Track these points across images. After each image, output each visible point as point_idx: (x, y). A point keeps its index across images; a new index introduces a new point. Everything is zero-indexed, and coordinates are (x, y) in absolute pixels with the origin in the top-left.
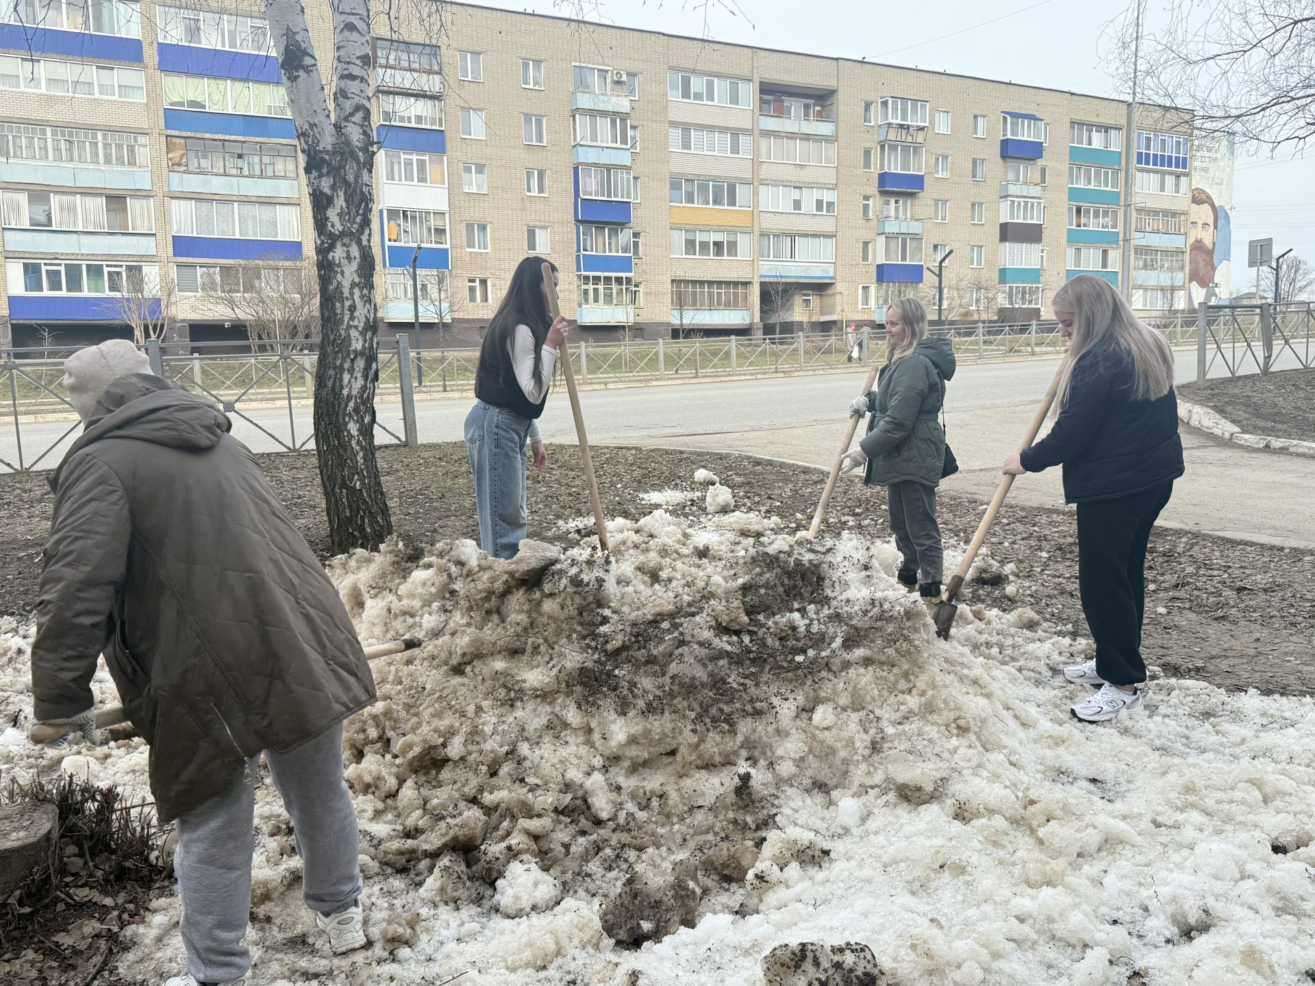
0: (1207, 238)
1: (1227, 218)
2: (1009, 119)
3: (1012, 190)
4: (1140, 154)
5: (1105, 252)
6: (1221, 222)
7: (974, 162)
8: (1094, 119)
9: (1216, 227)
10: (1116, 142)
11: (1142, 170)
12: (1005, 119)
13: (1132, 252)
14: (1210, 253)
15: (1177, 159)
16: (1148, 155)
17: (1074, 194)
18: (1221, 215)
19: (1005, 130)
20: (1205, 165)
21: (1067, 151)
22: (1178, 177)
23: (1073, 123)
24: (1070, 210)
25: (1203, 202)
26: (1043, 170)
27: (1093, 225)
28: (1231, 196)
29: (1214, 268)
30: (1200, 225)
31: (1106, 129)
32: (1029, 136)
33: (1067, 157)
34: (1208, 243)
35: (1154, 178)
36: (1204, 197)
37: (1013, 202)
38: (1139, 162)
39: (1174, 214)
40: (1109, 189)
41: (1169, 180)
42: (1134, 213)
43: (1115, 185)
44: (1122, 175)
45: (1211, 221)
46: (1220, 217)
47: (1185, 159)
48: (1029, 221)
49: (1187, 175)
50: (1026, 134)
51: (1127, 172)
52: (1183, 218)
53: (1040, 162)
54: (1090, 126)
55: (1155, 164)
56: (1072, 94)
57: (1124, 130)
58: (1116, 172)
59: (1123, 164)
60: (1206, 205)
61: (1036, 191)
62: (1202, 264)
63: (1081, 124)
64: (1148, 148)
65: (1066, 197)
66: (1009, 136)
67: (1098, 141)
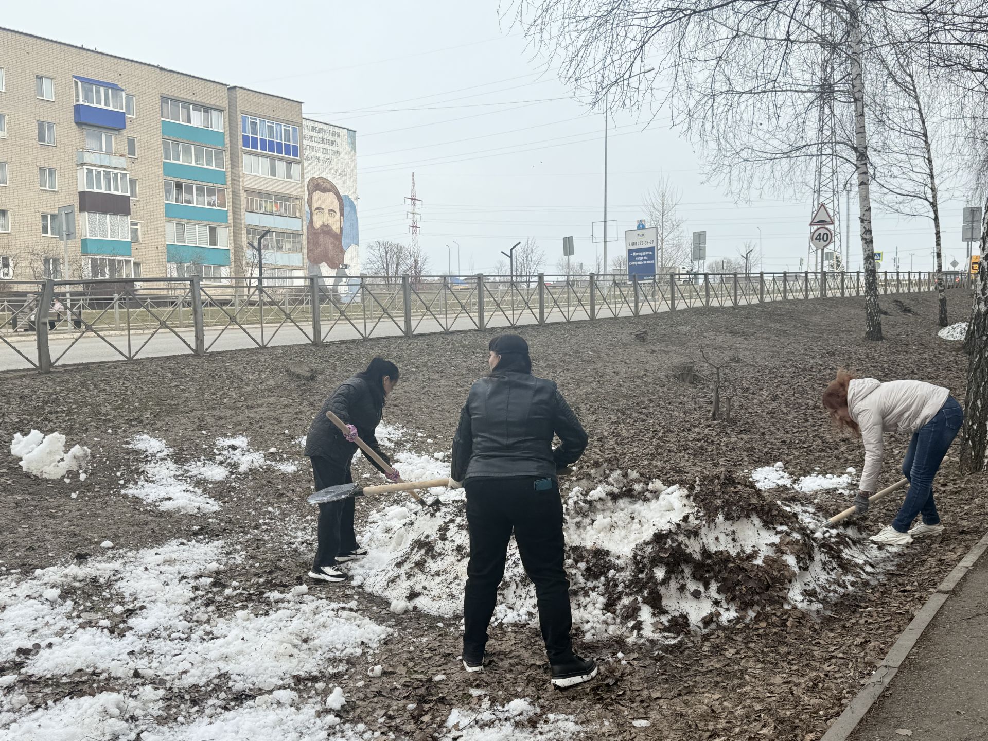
0: (335, 223)
1: (353, 207)
2: (80, 84)
3: (88, 158)
4: (246, 138)
5: (213, 230)
6: (346, 210)
7: (41, 125)
8: (189, 97)
9: (342, 214)
10: (218, 123)
11: (250, 153)
12: (76, 83)
13: (244, 231)
14: (338, 237)
15: (287, 146)
16: (254, 140)
17: (169, 169)
18: (346, 203)
19: (77, 95)
20: (327, 156)
21: (159, 125)
22: (289, 163)
23: (164, 99)
24: (167, 185)
25: (328, 191)
26: (131, 142)
27: (198, 202)
28: (356, 188)
29: (343, 252)
30: (326, 211)
31: (206, 109)
32: (107, 104)
33: (160, 132)
34: (335, 227)
35: (264, 163)
36: (328, 186)
37: (90, 171)
38: (246, 144)
39: (287, 198)
40: (213, 168)
41: (280, 166)
42: (243, 195)
43: (219, 163)
44: (227, 156)
45: (336, 208)
46: (345, 205)
47: (295, 148)
48: (113, 192)
49: (298, 162)
50: (101, 102)
51: (232, 154)
52: (298, 202)
53: (126, 133)
54: (186, 104)
55: (263, 148)
56: (162, 69)
57: (226, 112)
58: (219, 153)
59: (228, 145)
60: (331, 195)
61: (122, 162)
62: (331, 247)
63: (176, 101)
64: (254, 131)
65: (161, 171)
66: (81, 102)
67: (197, 119)
